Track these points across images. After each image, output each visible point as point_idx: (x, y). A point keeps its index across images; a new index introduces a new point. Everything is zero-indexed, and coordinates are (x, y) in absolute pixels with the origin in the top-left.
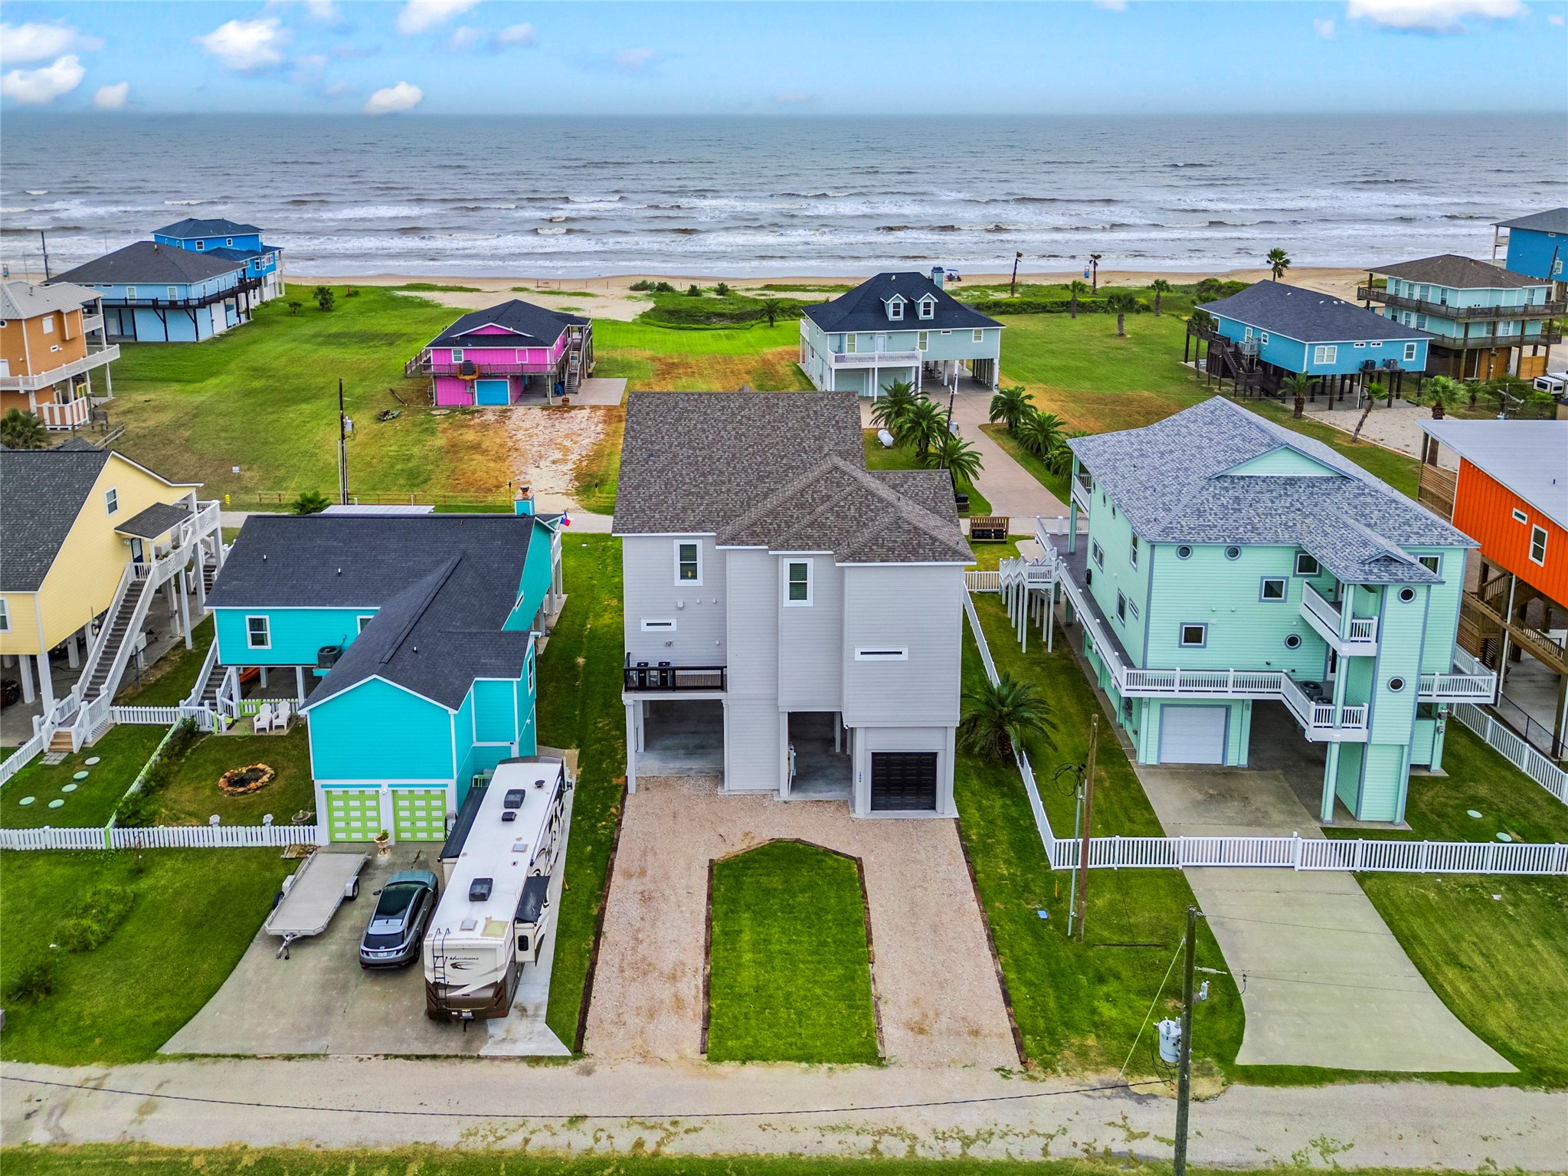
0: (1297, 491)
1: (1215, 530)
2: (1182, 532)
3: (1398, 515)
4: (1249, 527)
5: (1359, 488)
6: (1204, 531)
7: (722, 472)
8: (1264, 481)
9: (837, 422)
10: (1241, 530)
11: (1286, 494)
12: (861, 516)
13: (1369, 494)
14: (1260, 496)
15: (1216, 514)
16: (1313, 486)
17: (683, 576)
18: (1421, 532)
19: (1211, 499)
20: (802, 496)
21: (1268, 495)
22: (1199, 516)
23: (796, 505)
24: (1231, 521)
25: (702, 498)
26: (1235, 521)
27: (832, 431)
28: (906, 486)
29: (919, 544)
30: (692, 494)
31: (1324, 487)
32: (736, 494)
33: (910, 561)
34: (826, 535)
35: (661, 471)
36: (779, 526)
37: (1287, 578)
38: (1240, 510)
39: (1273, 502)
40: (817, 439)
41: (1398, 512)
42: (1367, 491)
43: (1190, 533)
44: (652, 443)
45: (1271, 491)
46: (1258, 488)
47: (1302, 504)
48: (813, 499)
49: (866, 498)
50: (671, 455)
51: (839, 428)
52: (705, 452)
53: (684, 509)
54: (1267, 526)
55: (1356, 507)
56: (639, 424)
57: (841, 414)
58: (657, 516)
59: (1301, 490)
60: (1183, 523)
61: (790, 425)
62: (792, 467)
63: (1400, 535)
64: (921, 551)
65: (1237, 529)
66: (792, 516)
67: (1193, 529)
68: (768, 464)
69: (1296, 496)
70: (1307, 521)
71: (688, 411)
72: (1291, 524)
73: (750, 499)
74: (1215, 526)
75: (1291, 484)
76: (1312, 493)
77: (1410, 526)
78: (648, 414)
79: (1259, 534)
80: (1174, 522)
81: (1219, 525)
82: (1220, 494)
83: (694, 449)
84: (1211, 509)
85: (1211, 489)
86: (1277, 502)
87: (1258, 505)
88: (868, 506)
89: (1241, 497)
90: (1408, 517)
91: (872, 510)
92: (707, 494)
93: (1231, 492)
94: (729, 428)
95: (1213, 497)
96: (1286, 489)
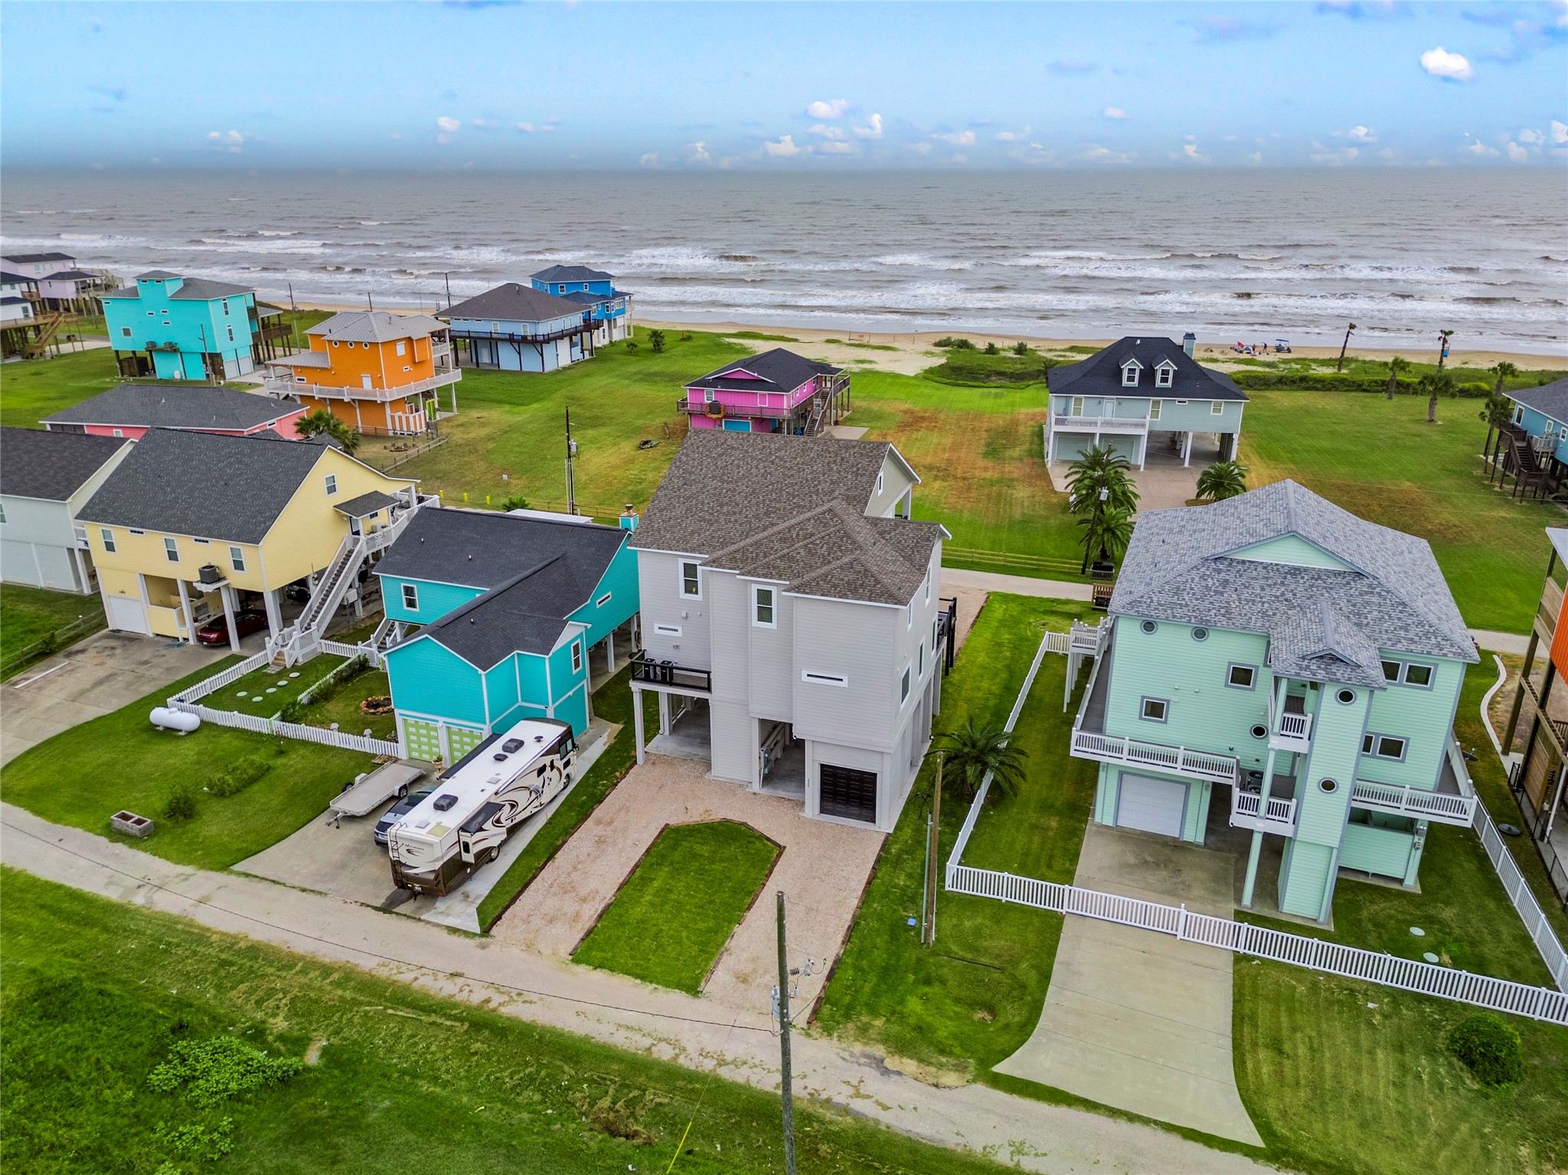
0: (1297, 582)
1: (1185, 609)
2: (1149, 606)
3: (1399, 619)
4: (1223, 611)
5: (1370, 586)
6: (1172, 609)
7: (737, 504)
8: (1265, 568)
9: (858, 469)
10: (1213, 612)
11: (1282, 583)
12: (829, 555)
13: (1379, 594)
14: (1252, 582)
15: (1194, 594)
16: (1319, 578)
17: (687, 591)
18: (1416, 639)
19: (1197, 579)
20: (789, 531)
21: (1262, 582)
22: (1176, 594)
23: (780, 540)
24: (1207, 602)
25: (712, 525)
26: (1211, 603)
27: (850, 477)
28: (893, 534)
29: (861, 585)
30: (704, 520)
31: (1329, 581)
32: (741, 525)
33: (847, 598)
34: (791, 567)
35: (687, 499)
36: (757, 555)
37: (1257, 667)
38: (1222, 594)
39: (1263, 590)
40: (833, 483)
41: (1400, 615)
42: (1378, 590)
43: (1158, 610)
44: (690, 473)
45: (1268, 579)
46: (1255, 573)
47: (1295, 595)
48: (798, 535)
49: (842, 540)
50: (701, 485)
51: (857, 475)
52: (731, 486)
53: (693, 533)
54: (1244, 612)
55: (1354, 605)
56: (687, 455)
57: (865, 462)
58: (668, 536)
59: (1302, 581)
60: (1155, 599)
61: (815, 468)
62: (799, 506)
63: (1389, 639)
64: (861, 591)
65: (1209, 611)
66: (772, 548)
67: (1162, 605)
68: (780, 501)
69: (1292, 587)
70: (1290, 612)
71: (733, 448)
72: (1270, 613)
73: (750, 530)
74: (1187, 605)
75: (1293, 574)
76: (1312, 586)
77: (1407, 631)
78: (698, 448)
79: (1231, 619)
80: (1146, 596)
81: (1192, 605)
82: (1209, 576)
83: (723, 482)
84: (1192, 589)
85: (1203, 570)
86: (1268, 589)
87: (1246, 591)
88: (840, 547)
89: (1232, 580)
90: (1409, 622)
91: (841, 551)
92: (716, 521)
93: (1223, 575)
94: (761, 465)
95: (1201, 577)
96: (1285, 578)
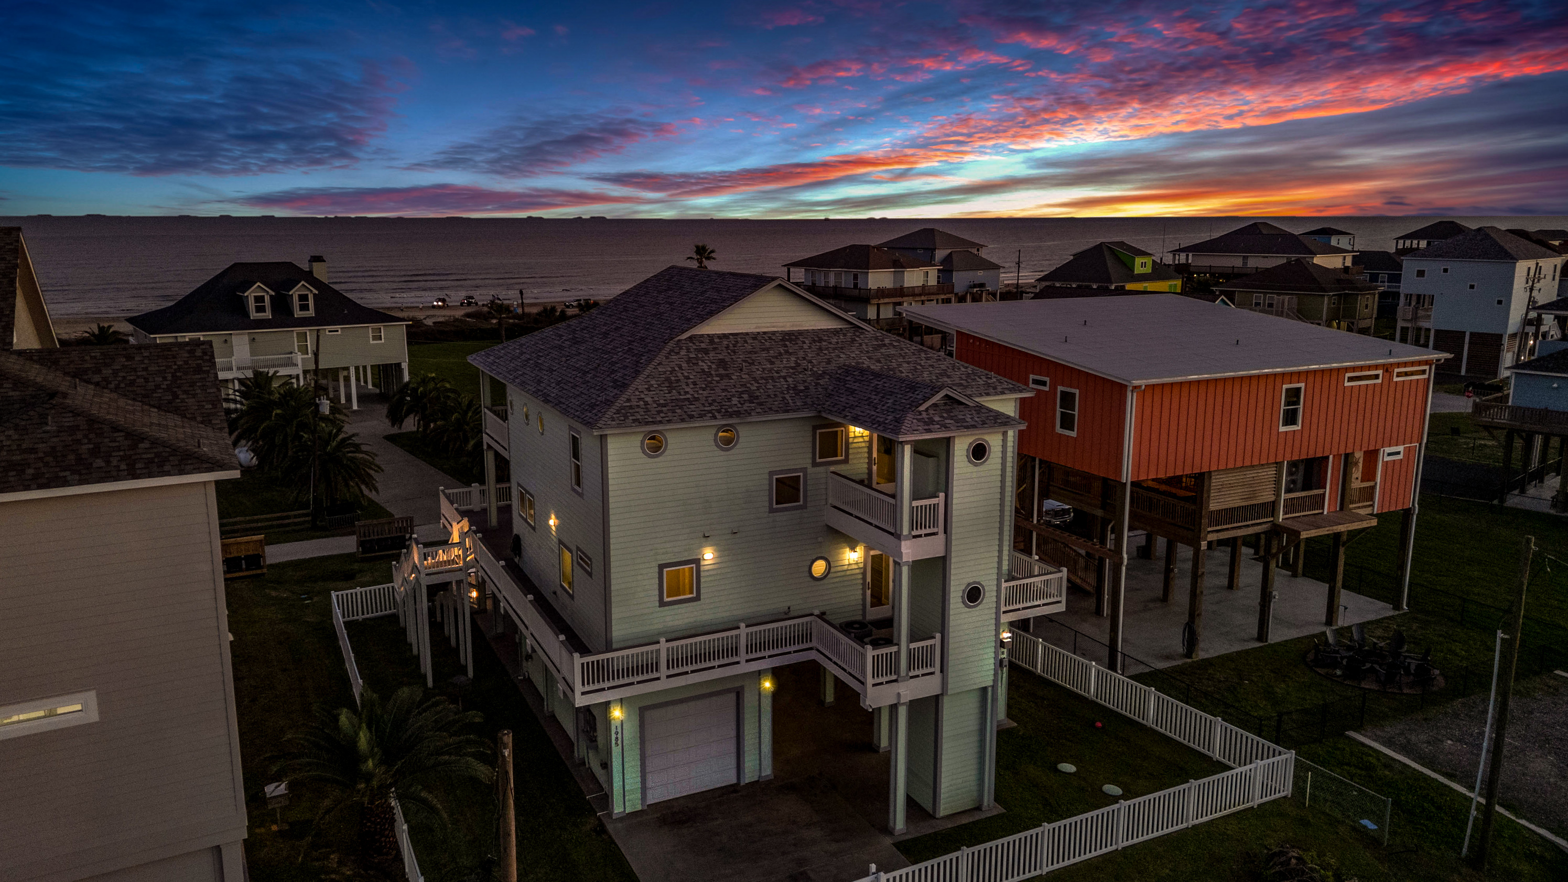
0: (802, 348)
1: (698, 404)
2: (647, 410)
4: (745, 396)
6: (681, 408)
8: (754, 339)
10: (735, 401)
11: (787, 352)
14: (753, 356)
15: (695, 384)
16: (820, 340)
19: (684, 365)
21: (764, 355)
22: (671, 388)
24: (718, 390)
26: (723, 390)
37: (815, 464)
38: (729, 376)
39: (772, 363)
43: (659, 412)
45: (768, 350)
46: (748, 348)
47: (810, 362)
54: (771, 392)
55: (879, 361)
59: (805, 346)
60: (648, 399)
64: (98, 463)
65: (729, 400)
67: (664, 405)
69: (801, 354)
70: (821, 382)
74: (697, 399)
75: (790, 340)
76: (820, 349)
77: (949, 377)
79: (761, 404)
80: (636, 398)
81: (703, 398)
82: (697, 358)
84: (688, 378)
85: (683, 353)
86: (778, 362)
87: (754, 368)
89: (727, 359)
93: (712, 354)
95: (688, 362)
96: (786, 346)
